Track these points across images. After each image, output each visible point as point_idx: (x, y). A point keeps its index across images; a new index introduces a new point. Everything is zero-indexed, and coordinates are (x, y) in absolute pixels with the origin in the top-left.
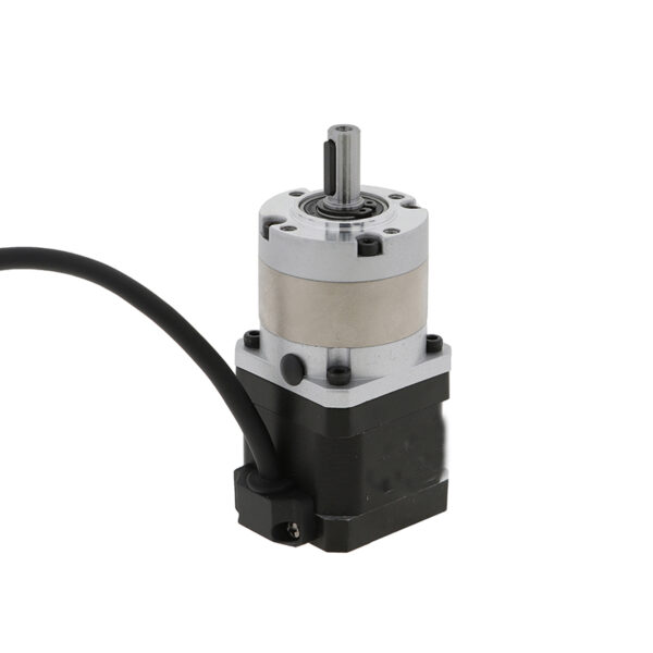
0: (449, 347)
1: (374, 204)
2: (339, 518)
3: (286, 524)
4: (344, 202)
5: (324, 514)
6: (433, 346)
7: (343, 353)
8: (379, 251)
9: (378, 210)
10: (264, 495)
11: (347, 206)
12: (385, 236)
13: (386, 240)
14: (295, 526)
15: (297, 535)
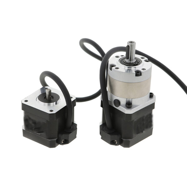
0: (155, 96)
1: (138, 61)
2: (127, 140)
3: (114, 141)
4: (130, 61)
5: (123, 138)
6: (151, 95)
7: (130, 100)
8: (141, 75)
9: (139, 63)
10: (108, 133)
11: (131, 62)
12: (142, 71)
13: (143, 72)
14: (116, 141)
15: (116, 143)
